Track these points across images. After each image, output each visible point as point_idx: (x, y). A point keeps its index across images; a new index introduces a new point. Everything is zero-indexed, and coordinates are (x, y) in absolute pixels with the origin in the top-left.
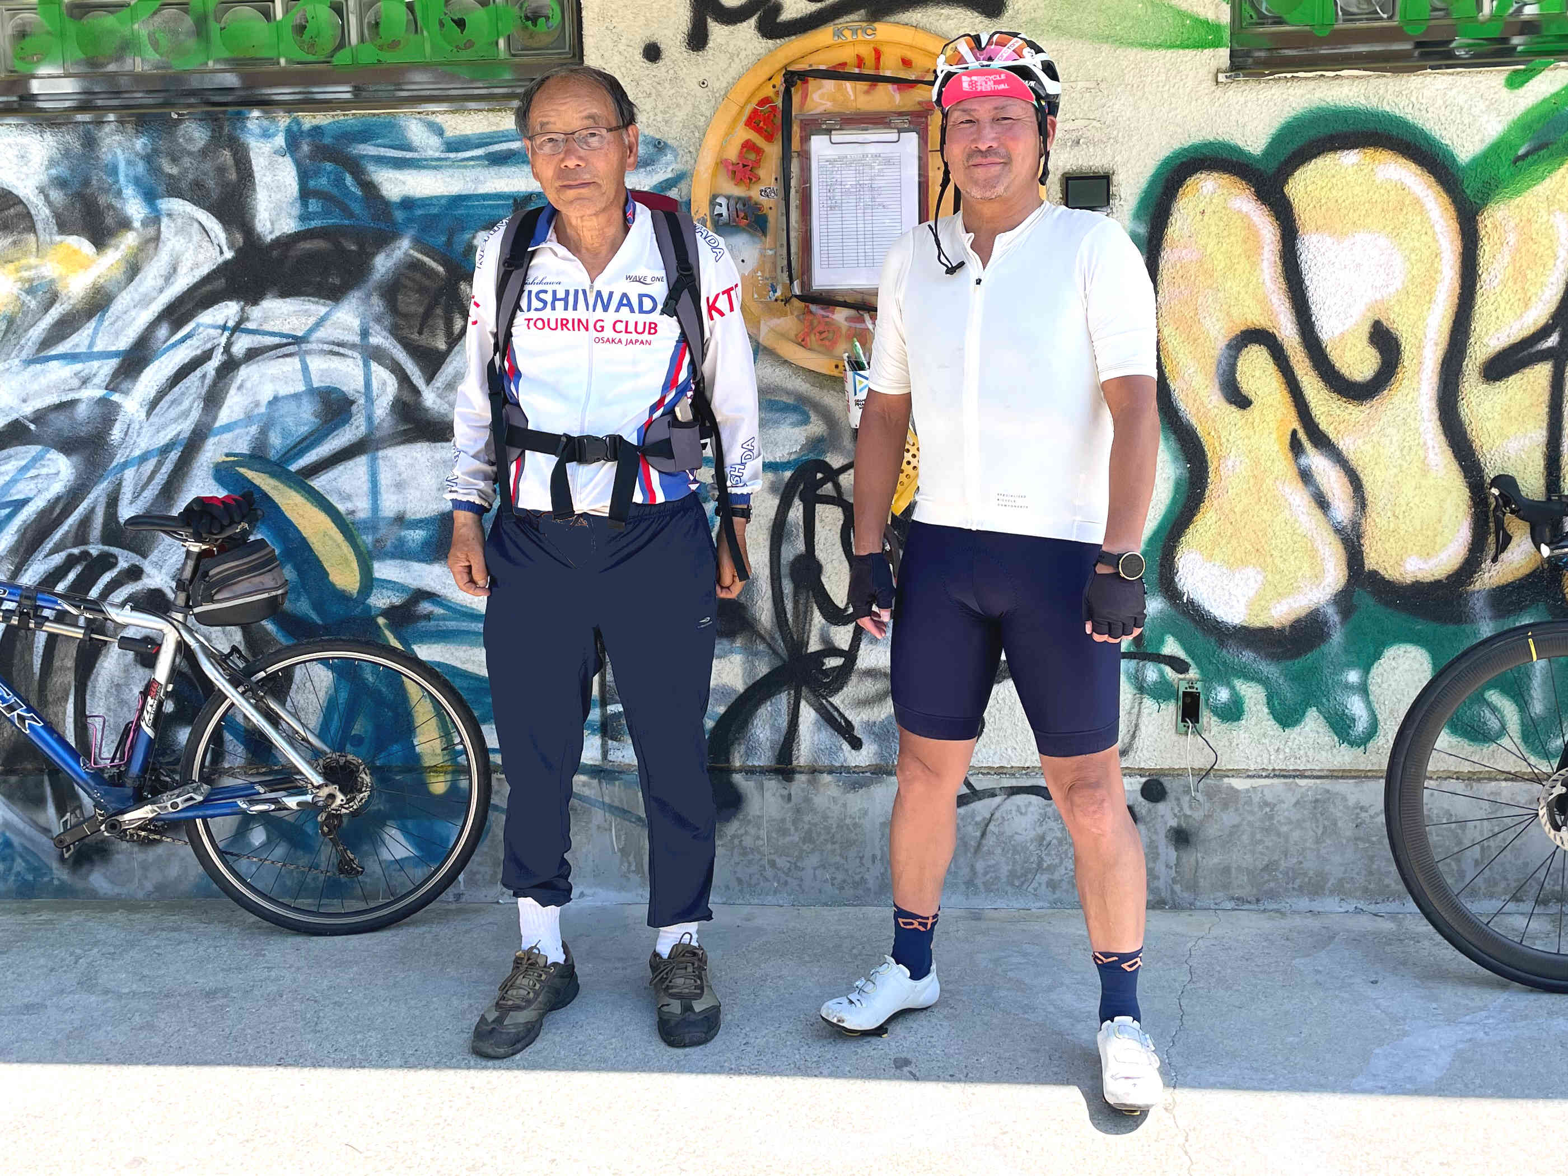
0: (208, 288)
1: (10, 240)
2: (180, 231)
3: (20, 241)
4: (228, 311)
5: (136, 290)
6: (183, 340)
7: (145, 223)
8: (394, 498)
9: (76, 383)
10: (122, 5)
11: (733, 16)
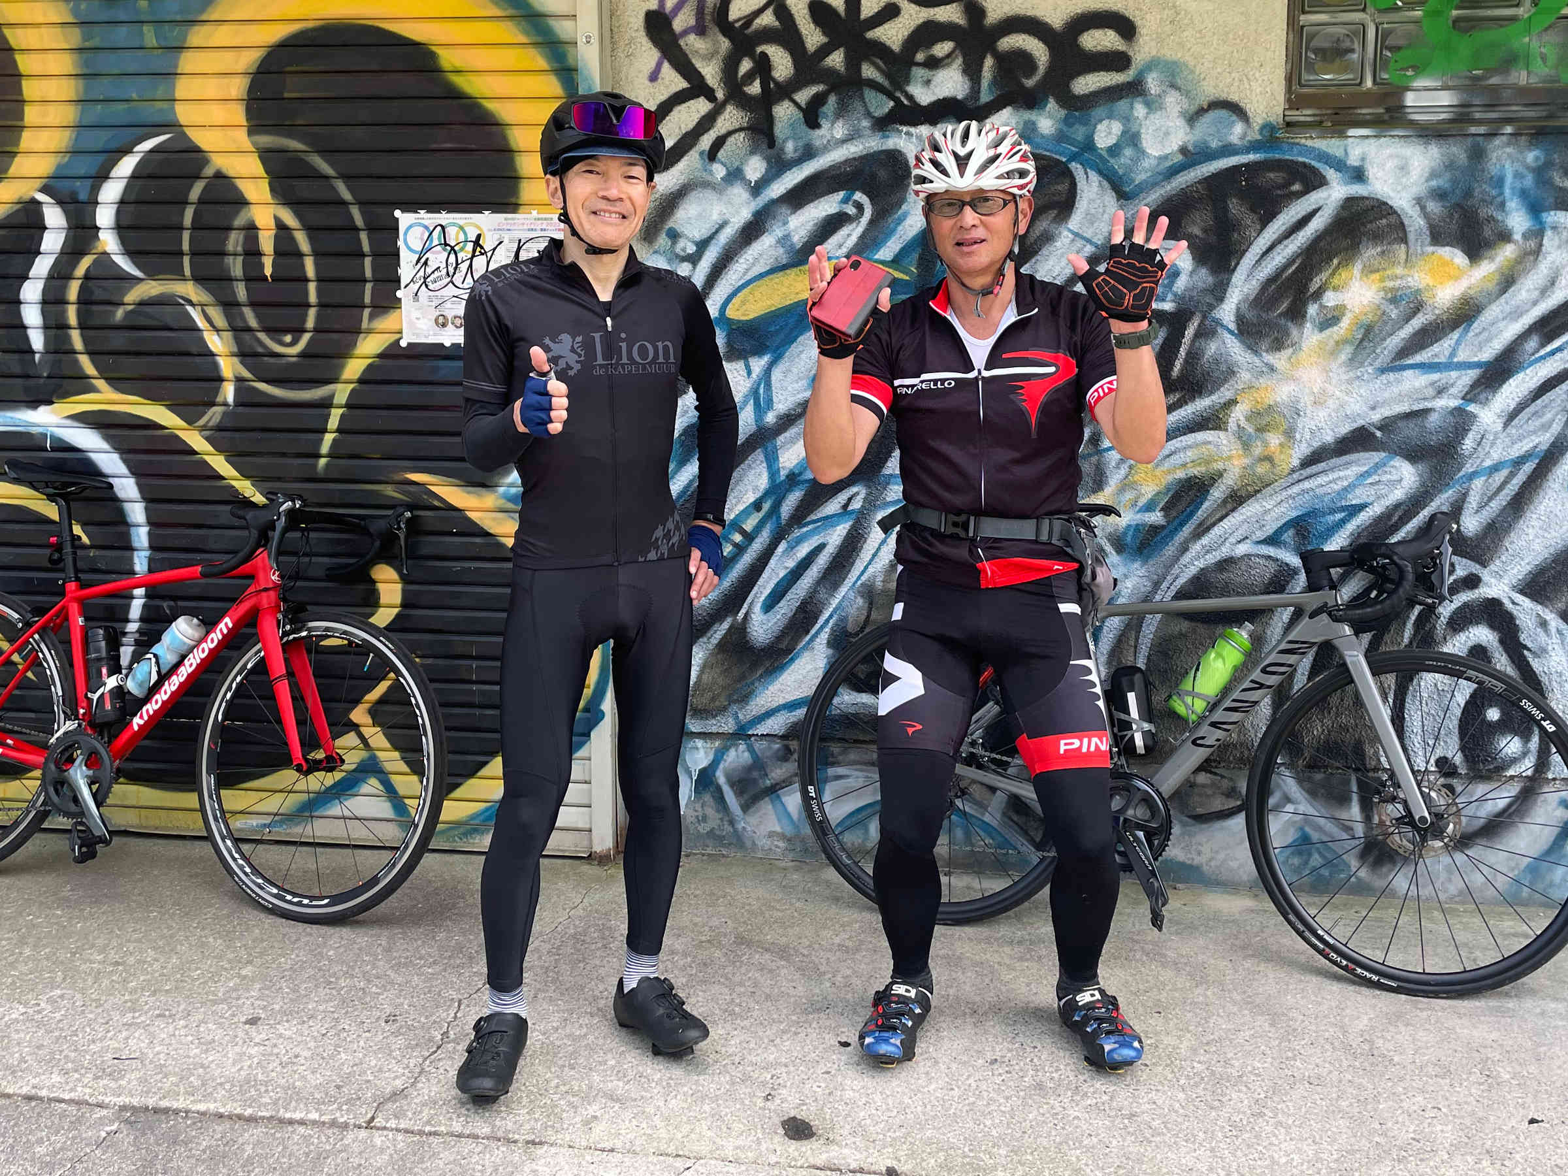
1: (1379, 249)
3: (1389, 252)
5: (1507, 303)
6: (1553, 353)
7: (1525, 236)
9: (1431, 392)
10: (1516, 19)
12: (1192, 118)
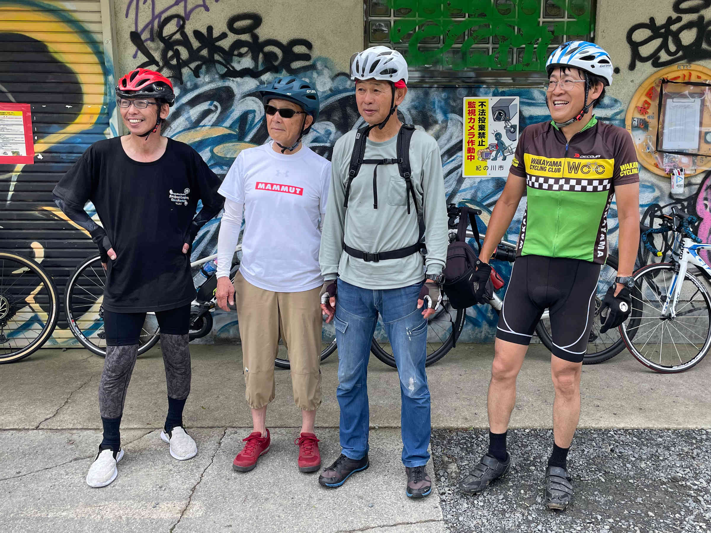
2: (454, 125)
6: (452, 161)
7: (442, 122)
10: (438, 48)
11: (644, 60)
12: (333, 79)
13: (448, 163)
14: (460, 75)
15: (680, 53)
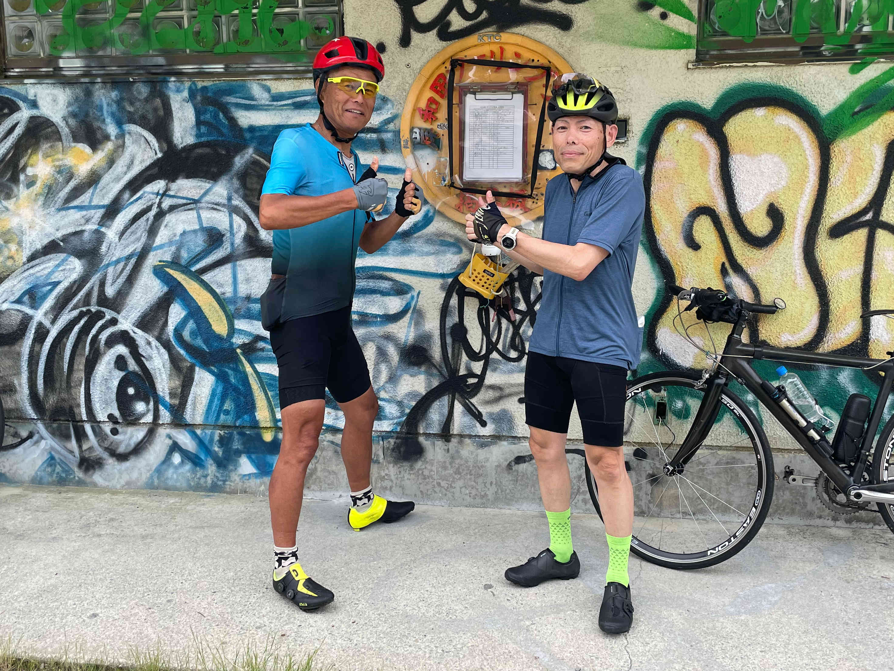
0: (149, 173)
1: (49, 144)
2: (135, 142)
3: (54, 146)
4: (159, 185)
5: (113, 173)
6: (137, 200)
7: (116, 137)
8: (245, 287)
9: (83, 221)
10: (105, 19)
11: (424, 28)
13: (132, 203)
14: (143, 62)
15: (484, 15)
